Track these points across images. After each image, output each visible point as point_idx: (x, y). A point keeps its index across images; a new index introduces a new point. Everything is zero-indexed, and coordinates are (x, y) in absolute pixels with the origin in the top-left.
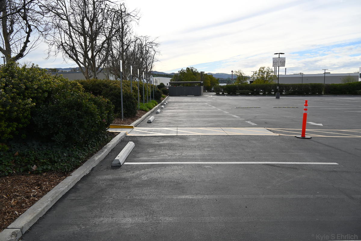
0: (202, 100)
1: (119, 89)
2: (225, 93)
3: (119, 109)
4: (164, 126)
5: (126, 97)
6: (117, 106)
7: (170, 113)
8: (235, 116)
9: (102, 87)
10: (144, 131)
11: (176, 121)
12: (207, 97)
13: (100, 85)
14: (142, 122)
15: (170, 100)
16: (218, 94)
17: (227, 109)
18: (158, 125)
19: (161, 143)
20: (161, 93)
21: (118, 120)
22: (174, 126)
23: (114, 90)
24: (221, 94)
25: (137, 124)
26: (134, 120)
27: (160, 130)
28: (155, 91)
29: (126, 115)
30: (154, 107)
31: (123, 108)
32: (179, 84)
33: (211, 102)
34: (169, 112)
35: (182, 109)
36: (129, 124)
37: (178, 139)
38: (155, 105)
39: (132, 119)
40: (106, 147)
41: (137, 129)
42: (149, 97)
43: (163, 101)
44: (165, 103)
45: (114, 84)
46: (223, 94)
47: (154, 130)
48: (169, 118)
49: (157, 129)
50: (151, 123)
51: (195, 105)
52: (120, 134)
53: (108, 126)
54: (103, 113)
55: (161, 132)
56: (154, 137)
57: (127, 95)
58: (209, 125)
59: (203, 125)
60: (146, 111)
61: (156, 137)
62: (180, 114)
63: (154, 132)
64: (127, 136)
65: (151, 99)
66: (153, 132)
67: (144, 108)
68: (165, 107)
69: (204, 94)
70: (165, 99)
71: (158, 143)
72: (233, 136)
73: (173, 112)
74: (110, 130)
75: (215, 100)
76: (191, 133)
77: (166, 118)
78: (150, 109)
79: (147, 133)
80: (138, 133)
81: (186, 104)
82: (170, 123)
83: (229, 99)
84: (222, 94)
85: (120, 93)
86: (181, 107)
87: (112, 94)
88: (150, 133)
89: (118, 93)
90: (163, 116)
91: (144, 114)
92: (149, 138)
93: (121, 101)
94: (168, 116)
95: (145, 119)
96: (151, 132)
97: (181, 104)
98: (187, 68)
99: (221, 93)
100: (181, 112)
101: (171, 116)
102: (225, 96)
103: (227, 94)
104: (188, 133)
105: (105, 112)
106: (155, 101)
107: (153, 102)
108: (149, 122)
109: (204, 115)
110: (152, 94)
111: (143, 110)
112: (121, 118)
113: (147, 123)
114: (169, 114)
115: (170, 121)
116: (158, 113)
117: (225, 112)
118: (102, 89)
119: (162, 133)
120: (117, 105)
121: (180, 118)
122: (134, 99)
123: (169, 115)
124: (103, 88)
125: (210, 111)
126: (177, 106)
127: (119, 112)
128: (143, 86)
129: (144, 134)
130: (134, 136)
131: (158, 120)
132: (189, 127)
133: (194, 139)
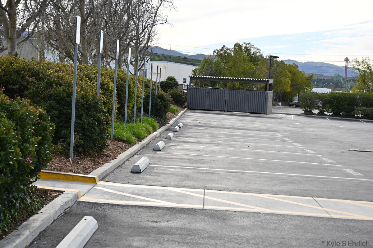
0: (269, 125)
1: (69, 86)
2: (326, 113)
3: (64, 132)
4: (172, 184)
5: (83, 105)
6: (61, 127)
7: (188, 153)
8: (348, 171)
9: (27, 77)
10: (123, 192)
11: (203, 173)
12: (281, 118)
13: (23, 72)
14: (117, 170)
15: (188, 121)
16: (308, 114)
17: (331, 153)
18: (156, 181)
19: (163, 224)
20: (168, 100)
21: (60, 161)
22: (196, 184)
23: (56, 86)
24: (315, 114)
25: (105, 174)
26: (99, 164)
27: (162, 192)
28: (153, 95)
29: (80, 149)
30: (150, 133)
31: (75, 131)
32: (213, 83)
33: (290, 131)
34: (188, 150)
35: (218, 144)
36: (87, 173)
37: (207, 219)
38: (151, 129)
39: (93, 160)
40: (28, 225)
41: (104, 186)
42: (139, 109)
43: (171, 122)
44: (177, 127)
45: (56, 71)
46: (321, 114)
47: (145, 192)
48: (185, 164)
49: (153, 190)
50: (140, 172)
51: (249, 137)
52: (62, 195)
53: (35, 173)
54: (27, 141)
55: (165, 198)
56: (147, 210)
57: (87, 101)
58: (285, 188)
59: (269, 188)
60: (130, 144)
61: (151, 210)
62: (213, 157)
63: (146, 196)
64: (80, 202)
65: (144, 115)
66: (144, 196)
67: (126, 135)
68: (177, 137)
69: (273, 111)
70: (177, 117)
71: (155, 224)
72: (345, 220)
73: (196, 150)
74: (40, 185)
75: (301, 128)
76: (238, 206)
77: (179, 163)
78: (140, 139)
79: (129, 198)
80: (107, 196)
81: (227, 132)
82: (188, 177)
83: (335, 127)
84: (319, 114)
85: (70, 95)
86: (216, 140)
87: (51, 95)
88: (135, 199)
89: (65, 95)
90: (172, 158)
91: (123, 150)
92: (133, 211)
93: (71, 113)
94: (184, 159)
95: (127, 163)
96: (139, 195)
97: (215, 132)
98: (236, 45)
99: (316, 112)
100: (214, 152)
101: (190, 160)
102: (325, 118)
103: (331, 114)
104: (230, 205)
105: (32, 140)
106: (151, 120)
107: (147, 122)
108: (136, 171)
109: (272, 163)
110: (146, 103)
111: (121, 140)
112: (68, 157)
113: (131, 172)
114: (185, 154)
115: (186, 172)
116: (157, 150)
117: (325, 159)
118: (28, 82)
119: (166, 200)
120: (61, 124)
121: (211, 166)
122: (103, 112)
123: (187, 158)
124: (30, 79)
125: (286, 155)
126: (205, 135)
127: (64, 141)
128: (125, 82)
129: (121, 199)
130: (95, 203)
131: (157, 168)
132: (235, 190)
133: (246, 222)
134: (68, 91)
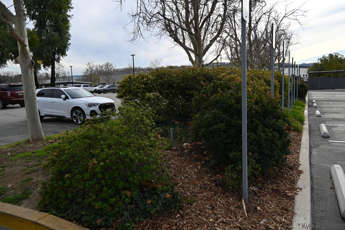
15: (316, 97)
29: (257, 173)
68: (323, 114)
112: (240, 198)
116: (326, 136)
134: (237, 95)
